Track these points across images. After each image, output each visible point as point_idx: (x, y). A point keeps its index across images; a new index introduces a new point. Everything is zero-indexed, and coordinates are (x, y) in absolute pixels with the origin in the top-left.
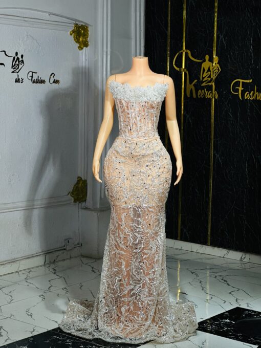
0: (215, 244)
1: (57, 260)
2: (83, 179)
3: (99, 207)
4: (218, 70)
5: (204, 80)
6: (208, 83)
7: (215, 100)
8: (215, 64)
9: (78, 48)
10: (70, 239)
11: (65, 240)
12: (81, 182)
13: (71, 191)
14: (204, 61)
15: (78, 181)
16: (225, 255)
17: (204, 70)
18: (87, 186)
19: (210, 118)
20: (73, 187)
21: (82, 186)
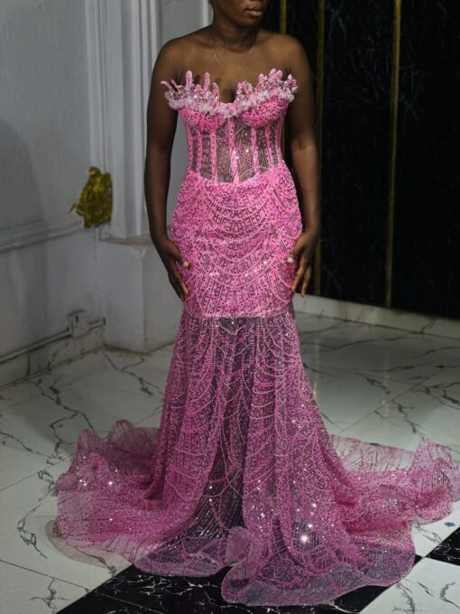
1: (53, 364)
2: (103, 172)
3: (138, 232)
10: (81, 311)
11: (70, 315)
12: (99, 180)
13: (78, 202)
15: (92, 177)
16: (424, 328)
18: (111, 186)
19: (392, 18)
20: (81, 191)
21: (102, 189)
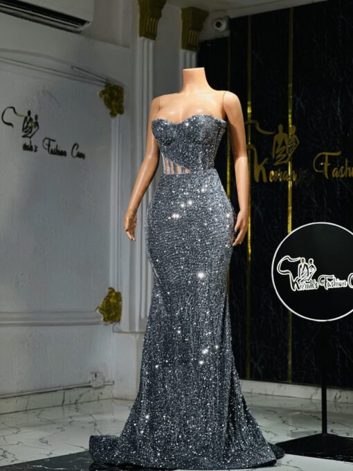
0: (299, 380)
1: (79, 401)
2: (116, 291)
3: (137, 330)
4: (296, 142)
5: (277, 157)
6: (282, 160)
7: (293, 183)
8: (292, 135)
9: (109, 115)
10: (99, 372)
11: (92, 373)
12: (114, 294)
13: (100, 306)
14: (277, 132)
15: (110, 293)
16: (312, 396)
17: (277, 145)
18: (121, 300)
20: (102, 301)
21: (115, 301)
